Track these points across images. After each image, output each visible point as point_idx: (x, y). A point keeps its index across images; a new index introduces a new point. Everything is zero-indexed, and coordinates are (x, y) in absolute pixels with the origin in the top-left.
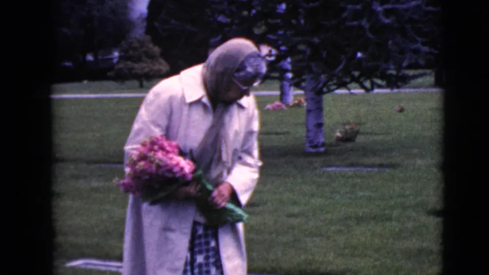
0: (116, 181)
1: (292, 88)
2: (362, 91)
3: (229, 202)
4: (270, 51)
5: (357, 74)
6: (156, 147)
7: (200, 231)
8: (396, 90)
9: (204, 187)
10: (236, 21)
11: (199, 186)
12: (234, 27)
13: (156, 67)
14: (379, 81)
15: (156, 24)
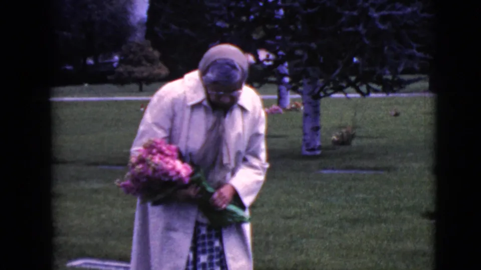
0: (117, 182)
1: (289, 92)
2: (358, 95)
3: (231, 203)
4: (268, 56)
5: (353, 78)
6: (154, 151)
7: (204, 231)
8: (391, 95)
9: (204, 189)
10: (235, 26)
11: (199, 188)
12: (233, 32)
13: (157, 71)
14: (374, 86)
15: (157, 29)
